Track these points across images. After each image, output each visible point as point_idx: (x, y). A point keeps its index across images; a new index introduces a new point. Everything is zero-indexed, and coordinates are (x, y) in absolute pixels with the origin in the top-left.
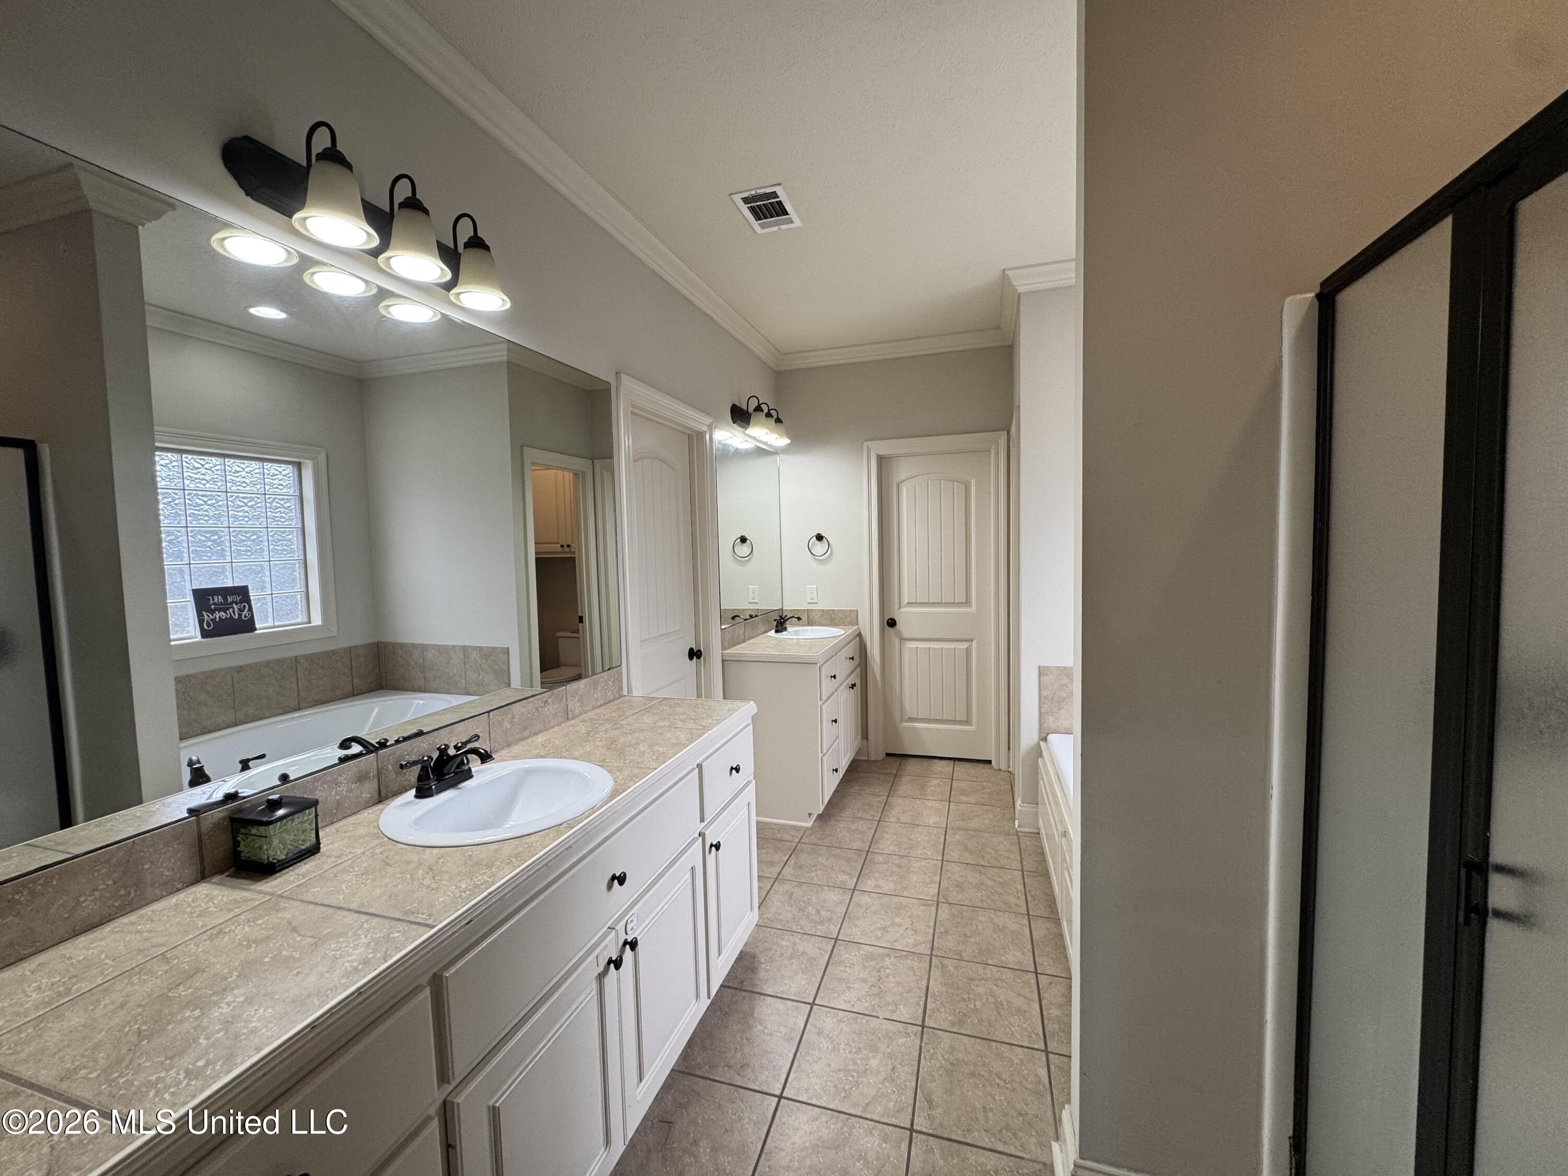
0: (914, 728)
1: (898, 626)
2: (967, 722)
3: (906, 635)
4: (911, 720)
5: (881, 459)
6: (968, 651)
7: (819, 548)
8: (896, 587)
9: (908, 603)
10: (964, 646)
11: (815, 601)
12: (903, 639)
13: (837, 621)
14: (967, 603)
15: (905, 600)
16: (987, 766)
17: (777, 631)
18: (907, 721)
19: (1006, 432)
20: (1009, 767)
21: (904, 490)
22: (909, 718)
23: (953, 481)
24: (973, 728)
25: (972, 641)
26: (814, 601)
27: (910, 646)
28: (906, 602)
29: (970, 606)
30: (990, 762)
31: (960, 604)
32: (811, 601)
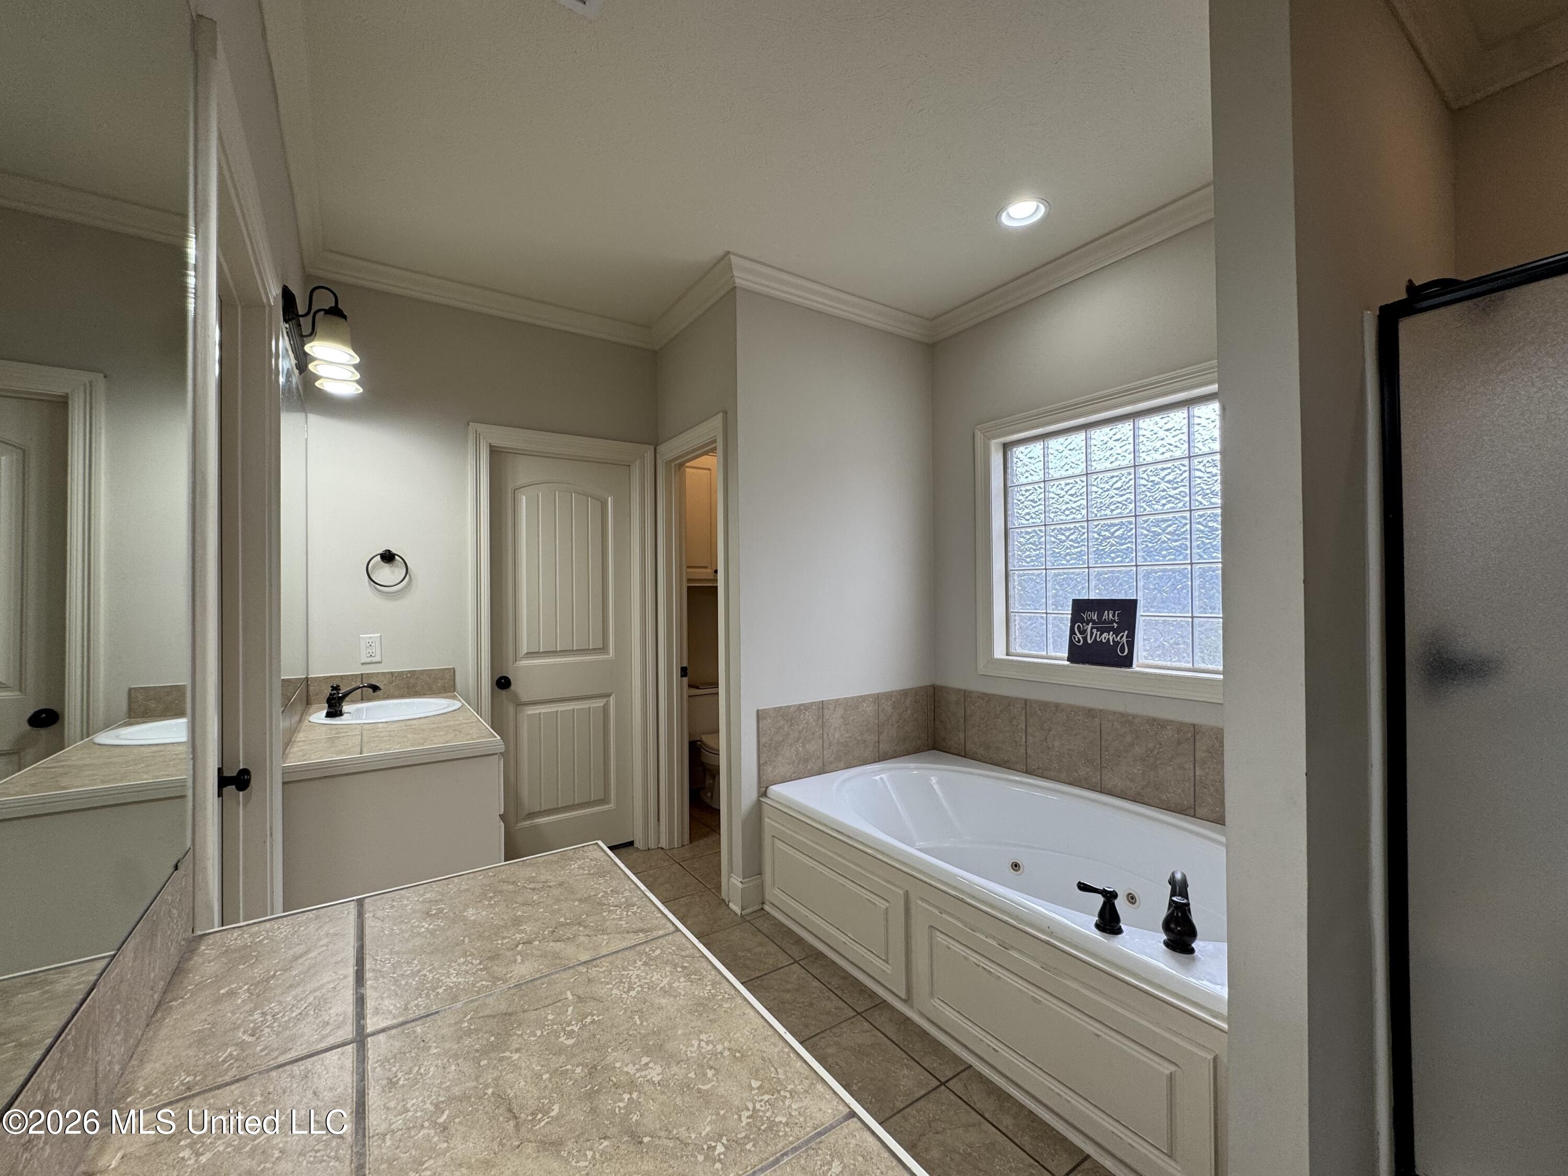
0: (536, 827)
1: (513, 687)
2: (604, 801)
3: (524, 698)
4: (532, 815)
5: (494, 452)
6: (605, 708)
7: (387, 574)
8: (511, 634)
9: (527, 654)
10: (600, 703)
11: (377, 659)
12: (520, 704)
13: (418, 688)
14: (604, 649)
15: (524, 649)
16: (630, 849)
17: (329, 715)
18: (525, 819)
19: (652, 447)
20: (659, 842)
21: (523, 500)
22: (529, 814)
23: (587, 496)
24: (612, 806)
25: (609, 695)
26: (374, 660)
27: (529, 712)
28: (525, 651)
29: (607, 653)
30: (631, 844)
31: (595, 651)
32: (369, 660)
